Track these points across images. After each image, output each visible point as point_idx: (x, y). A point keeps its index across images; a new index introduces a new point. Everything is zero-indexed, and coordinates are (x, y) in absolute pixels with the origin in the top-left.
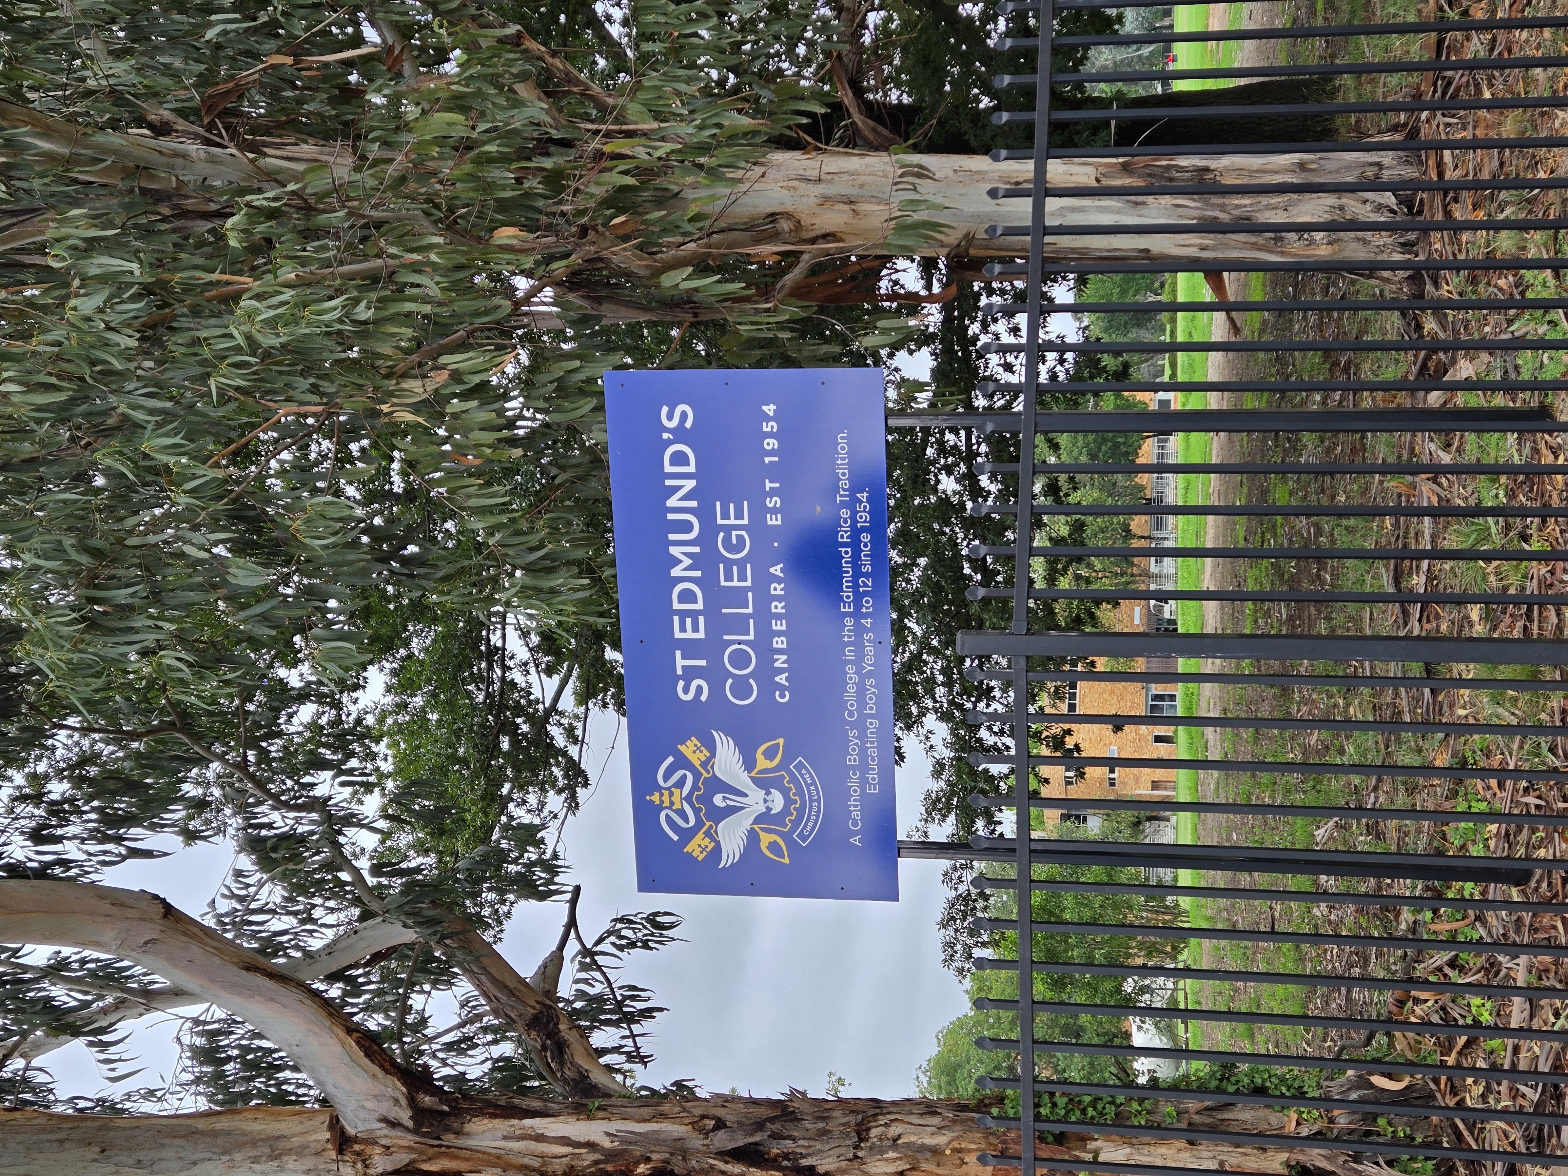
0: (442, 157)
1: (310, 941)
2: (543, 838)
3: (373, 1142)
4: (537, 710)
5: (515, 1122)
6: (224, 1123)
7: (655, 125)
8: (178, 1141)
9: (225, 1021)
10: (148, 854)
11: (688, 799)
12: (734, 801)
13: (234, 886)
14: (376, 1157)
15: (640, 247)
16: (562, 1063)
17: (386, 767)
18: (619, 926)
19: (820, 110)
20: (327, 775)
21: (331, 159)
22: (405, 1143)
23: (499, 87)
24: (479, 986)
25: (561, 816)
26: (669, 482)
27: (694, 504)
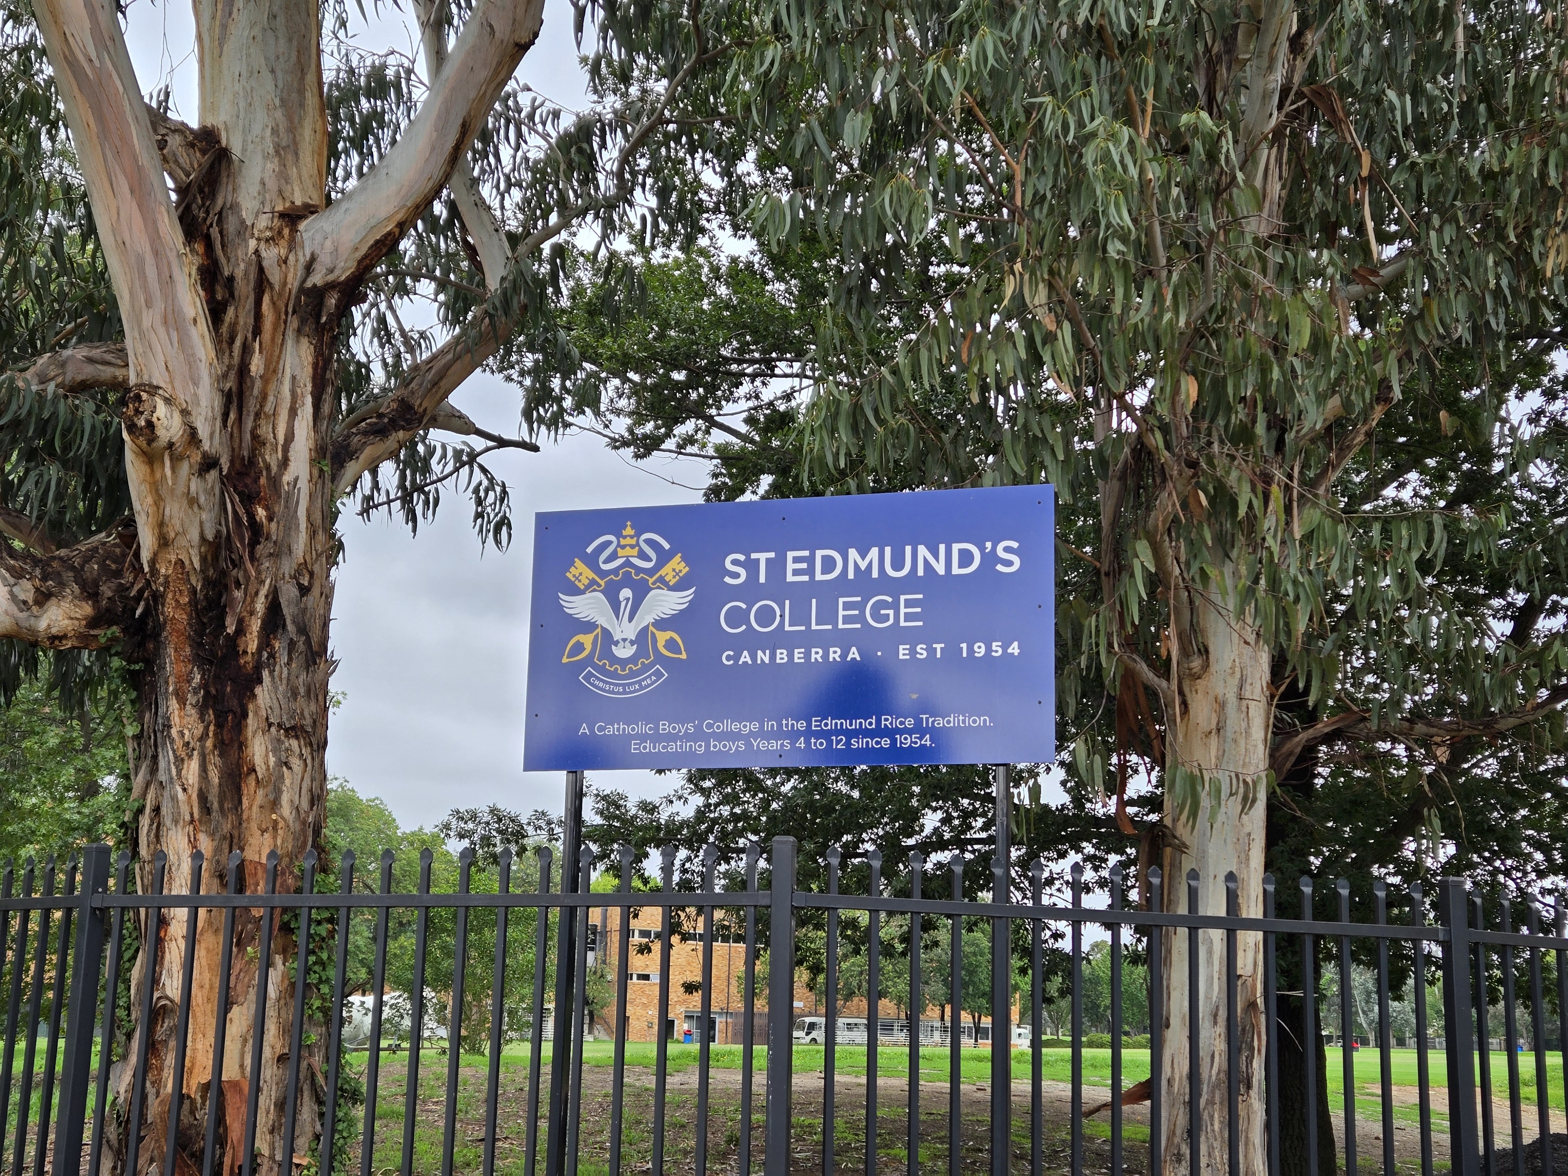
0: (1267, 324)
1: (488, 185)
2: (584, 413)
3: (292, 245)
4: (710, 407)
5: (309, 388)
6: (311, 100)
7: (1298, 536)
8: (294, 55)
9: (410, 99)
10: (579, 27)
11: (628, 564)
12: (625, 609)
13: (544, 109)
14: (276, 251)
15: (1176, 520)
16: (365, 433)
17: (656, 257)
18: (498, 489)
19: (1311, 701)
20: (653, 202)
21: (1265, 215)
22: (290, 276)
23: (1338, 381)
24: (442, 352)
25: (606, 432)
26: (942, 548)
27: (921, 572)
